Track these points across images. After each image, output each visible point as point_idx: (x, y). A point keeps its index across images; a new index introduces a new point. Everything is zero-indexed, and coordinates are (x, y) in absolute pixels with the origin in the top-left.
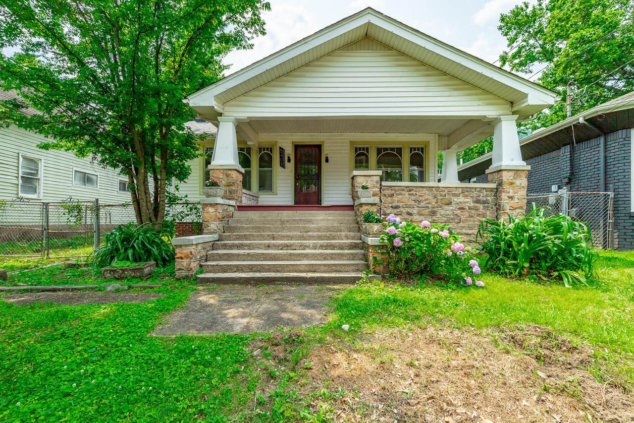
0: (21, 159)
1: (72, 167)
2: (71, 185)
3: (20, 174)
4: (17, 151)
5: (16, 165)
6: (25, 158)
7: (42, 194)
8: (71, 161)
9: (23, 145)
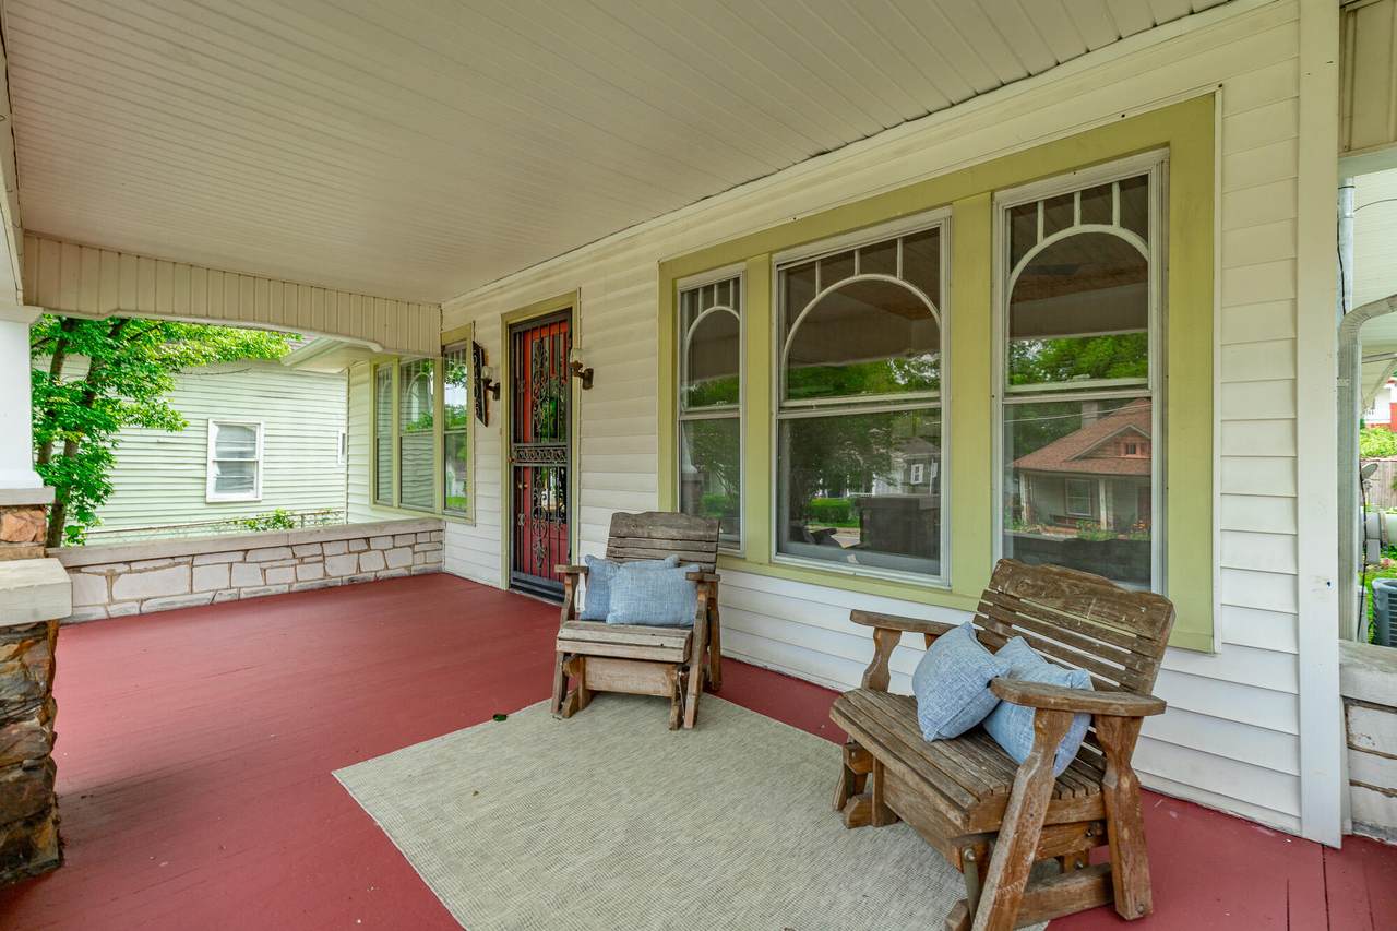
0: (214, 430)
1: (335, 429)
2: (334, 465)
3: (212, 455)
4: (205, 417)
5: (203, 441)
6: (223, 426)
7: (261, 490)
8: (334, 416)
9: (217, 403)
